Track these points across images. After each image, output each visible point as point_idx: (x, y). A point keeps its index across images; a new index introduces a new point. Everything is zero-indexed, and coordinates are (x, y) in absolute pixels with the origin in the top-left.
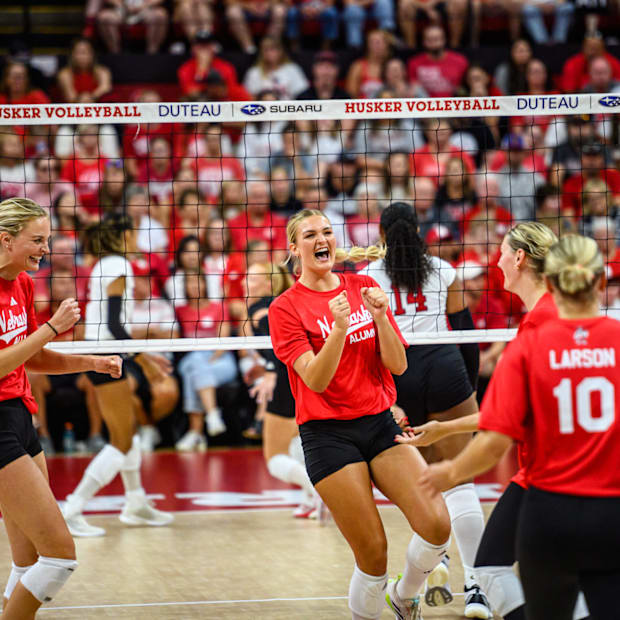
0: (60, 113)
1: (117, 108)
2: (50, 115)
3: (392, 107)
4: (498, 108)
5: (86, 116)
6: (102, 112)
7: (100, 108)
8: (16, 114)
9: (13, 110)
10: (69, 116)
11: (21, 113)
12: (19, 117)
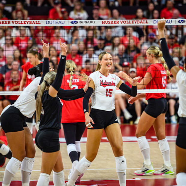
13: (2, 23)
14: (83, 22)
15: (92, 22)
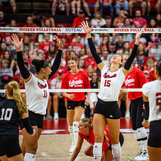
0: (40, 30)
1: (55, 29)
2: (37, 30)
3: (126, 30)
4: (154, 31)
5: (47, 31)
6: (51, 30)
7: (50, 29)
8: (28, 30)
9: (28, 29)
10: (42, 31)
11: (30, 30)
12: (29, 31)
13: (28, 31)
14: (98, 30)
15: (106, 30)
